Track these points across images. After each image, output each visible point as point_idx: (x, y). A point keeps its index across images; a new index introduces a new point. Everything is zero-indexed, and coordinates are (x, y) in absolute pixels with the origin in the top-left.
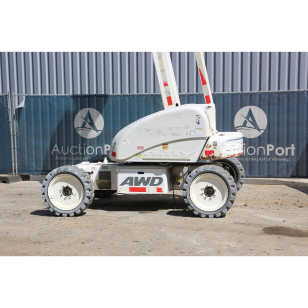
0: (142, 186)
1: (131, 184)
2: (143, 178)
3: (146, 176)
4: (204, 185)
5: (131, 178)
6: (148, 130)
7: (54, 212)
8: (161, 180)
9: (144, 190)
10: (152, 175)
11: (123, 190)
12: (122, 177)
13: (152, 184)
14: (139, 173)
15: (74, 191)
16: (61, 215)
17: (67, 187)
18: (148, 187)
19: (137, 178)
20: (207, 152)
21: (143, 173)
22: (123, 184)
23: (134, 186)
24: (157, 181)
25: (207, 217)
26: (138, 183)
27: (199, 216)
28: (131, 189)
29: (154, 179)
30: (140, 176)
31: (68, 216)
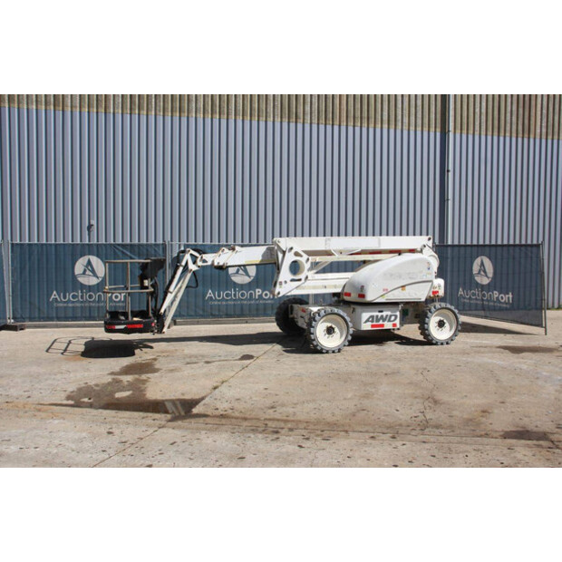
0: (381, 322)
1: (372, 321)
2: (382, 316)
3: (384, 314)
4: (438, 319)
5: (372, 317)
6: (391, 275)
7: (322, 349)
8: (396, 316)
9: (382, 325)
10: (389, 313)
11: (366, 327)
12: (365, 316)
13: (389, 321)
14: (380, 312)
15: (336, 330)
16: (327, 352)
17: (331, 327)
18: (386, 323)
19: (377, 316)
20: (434, 293)
21: (382, 311)
22: (366, 322)
23: (374, 323)
24: (393, 318)
25: (442, 344)
26: (378, 320)
27: (436, 344)
28: (373, 326)
29: (391, 316)
30: (380, 314)
31: (333, 352)
